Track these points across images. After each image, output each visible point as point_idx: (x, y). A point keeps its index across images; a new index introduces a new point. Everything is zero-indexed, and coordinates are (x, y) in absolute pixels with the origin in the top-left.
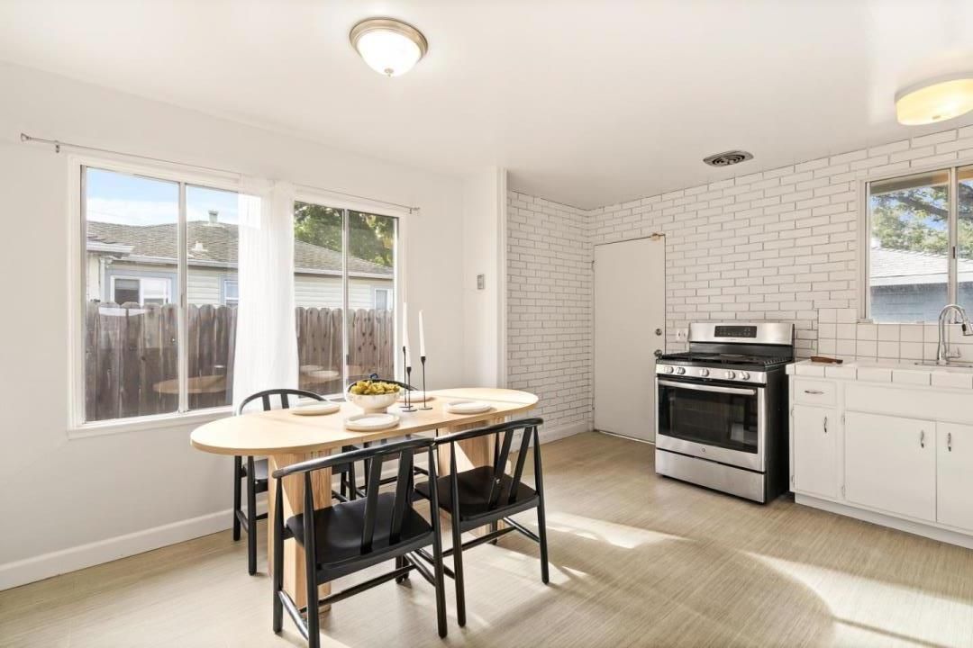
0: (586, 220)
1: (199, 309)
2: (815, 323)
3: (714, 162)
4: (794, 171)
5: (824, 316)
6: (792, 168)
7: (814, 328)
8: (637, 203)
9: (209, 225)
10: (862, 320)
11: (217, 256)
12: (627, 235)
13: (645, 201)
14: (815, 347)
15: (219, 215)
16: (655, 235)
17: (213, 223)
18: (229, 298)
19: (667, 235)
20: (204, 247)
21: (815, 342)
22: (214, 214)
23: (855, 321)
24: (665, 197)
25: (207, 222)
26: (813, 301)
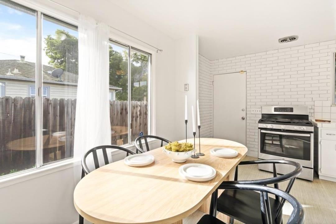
0: (211, 65)
1: (24, 99)
2: (313, 106)
3: (282, 41)
4: (305, 47)
5: (316, 103)
6: (303, 46)
7: (313, 108)
8: (234, 58)
9: (20, 62)
10: (333, 105)
11: (26, 76)
12: (228, 71)
13: (237, 58)
14: (313, 115)
15: (25, 58)
16: (242, 71)
17: (23, 61)
18: (32, 95)
19: (247, 72)
20: (19, 71)
21: (313, 114)
22: (23, 57)
23: (330, 106)
24: (246, 56)
25: (19, 61)
26: (312, 98)
